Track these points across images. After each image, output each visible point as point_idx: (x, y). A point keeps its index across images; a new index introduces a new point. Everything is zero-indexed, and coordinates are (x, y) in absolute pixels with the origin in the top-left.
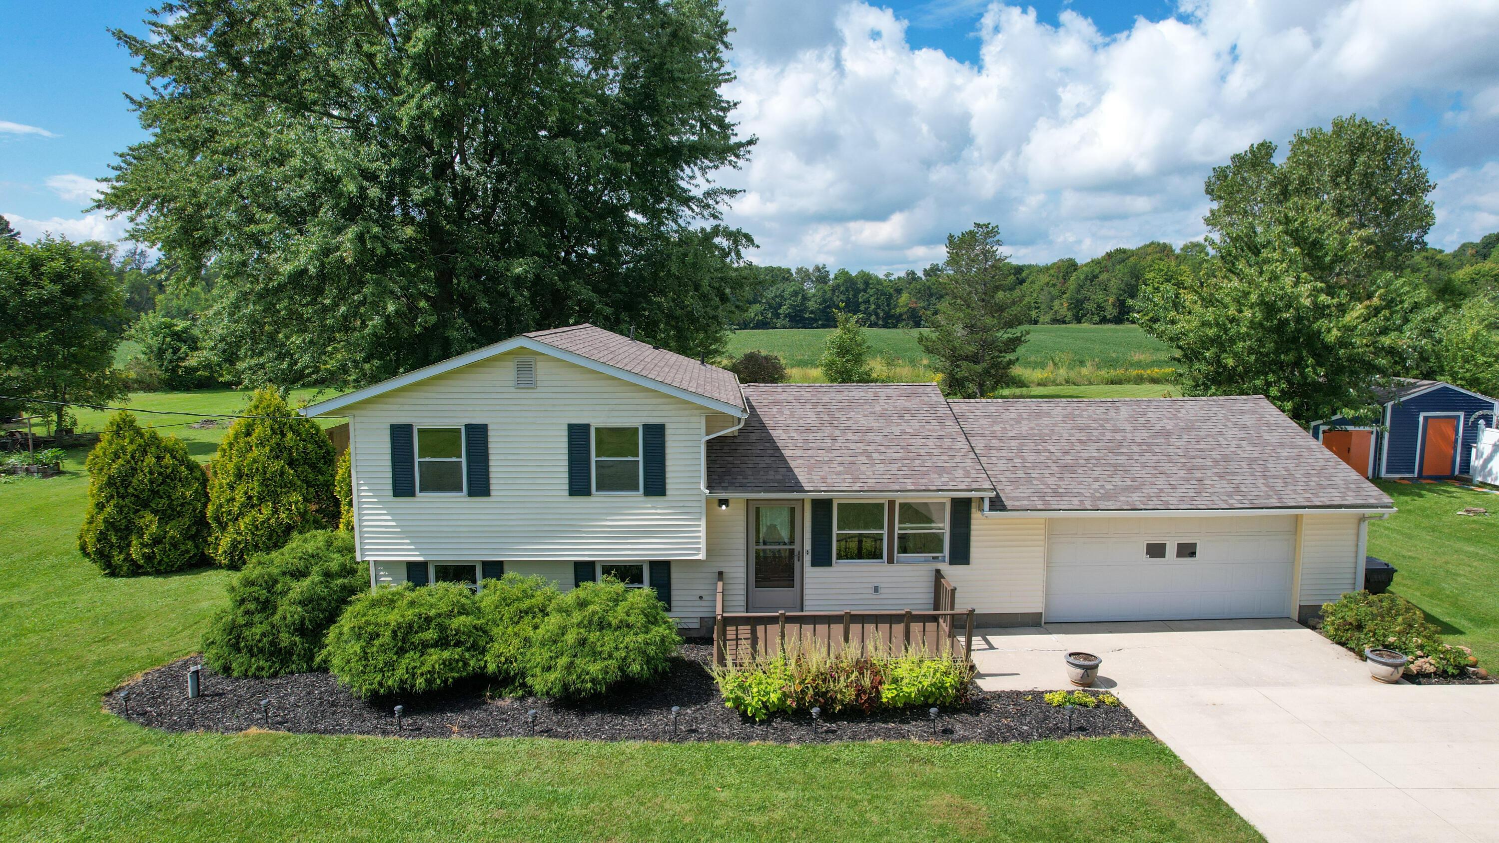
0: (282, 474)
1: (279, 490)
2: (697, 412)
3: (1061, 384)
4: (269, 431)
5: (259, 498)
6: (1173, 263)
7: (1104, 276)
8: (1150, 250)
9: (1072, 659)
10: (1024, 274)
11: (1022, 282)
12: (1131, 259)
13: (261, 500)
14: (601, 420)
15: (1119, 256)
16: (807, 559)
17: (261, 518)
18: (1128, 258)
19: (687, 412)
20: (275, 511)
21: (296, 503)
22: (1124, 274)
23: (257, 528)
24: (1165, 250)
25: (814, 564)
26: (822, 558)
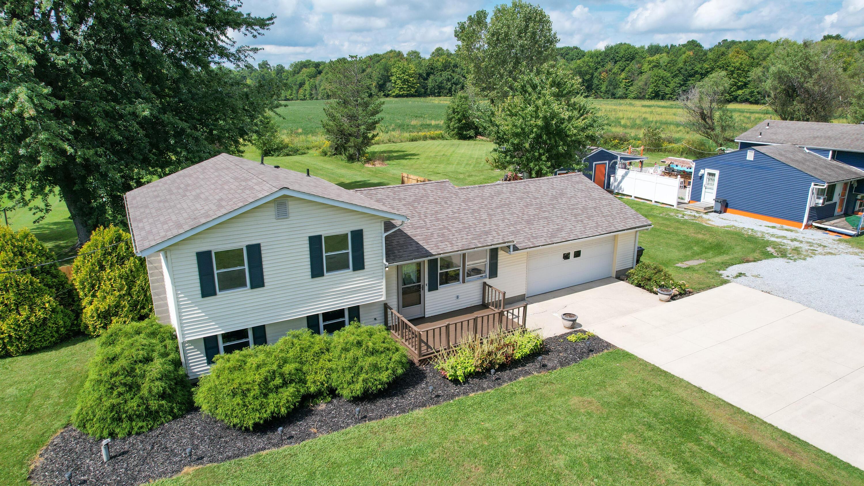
0: (32, 283)
1: (32, 296)
2: (380, 220)
3: (387, 143)
4: (11, 255)
5: (15, 304)
6: (406, 63)
7: (369, 70)
8: (391, 55)
9: (564, 317)
10: (321, 68)
11: (320, 72)
12: (383, 61)
13: (17, 305)
14: (327, 232)
15: (375, 59)
16: (426, 288)
17: (21, 318)
18: (381, 59)
19: (374, 221)
20: (32, 310)
21: (49, 302)
22: (380, 69)
23: (19, 326)
24: (399, 54)
25: (430, 290)
26: (433, 287)
